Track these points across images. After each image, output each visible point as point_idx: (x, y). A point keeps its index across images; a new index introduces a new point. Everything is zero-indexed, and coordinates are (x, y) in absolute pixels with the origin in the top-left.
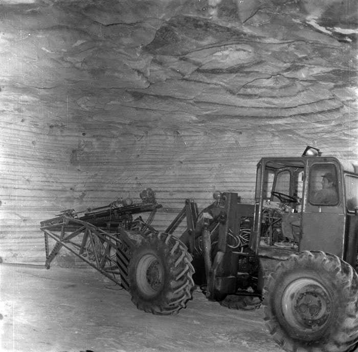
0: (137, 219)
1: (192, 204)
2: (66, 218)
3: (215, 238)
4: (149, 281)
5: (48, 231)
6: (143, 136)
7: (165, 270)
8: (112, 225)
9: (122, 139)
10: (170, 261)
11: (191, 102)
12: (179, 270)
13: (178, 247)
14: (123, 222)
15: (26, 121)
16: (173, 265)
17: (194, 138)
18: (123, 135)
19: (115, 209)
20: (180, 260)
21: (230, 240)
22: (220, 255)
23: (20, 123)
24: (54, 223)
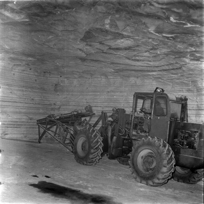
0: (84, 120)
1: (105, 113)
2: (48, 119)
3: (113, 130)
4: (82, 149)
5: (40, 125)
6: (90, 78)
7: (89, 144)
8: (72, 123)
9: (80, 79)
10: (91, 140)
11: (109, 63)
12: (95, 144)
13: (96, 133)
14: (77, 121)
15: (32, 70)
16: (92, 142)
17: (115, 80)
18: (79, 77)
19: (73, 115)
20: (96, 140)
21: (120, 131)
22: (115, 138)
23: (29, 71)
24: (43, 121)
